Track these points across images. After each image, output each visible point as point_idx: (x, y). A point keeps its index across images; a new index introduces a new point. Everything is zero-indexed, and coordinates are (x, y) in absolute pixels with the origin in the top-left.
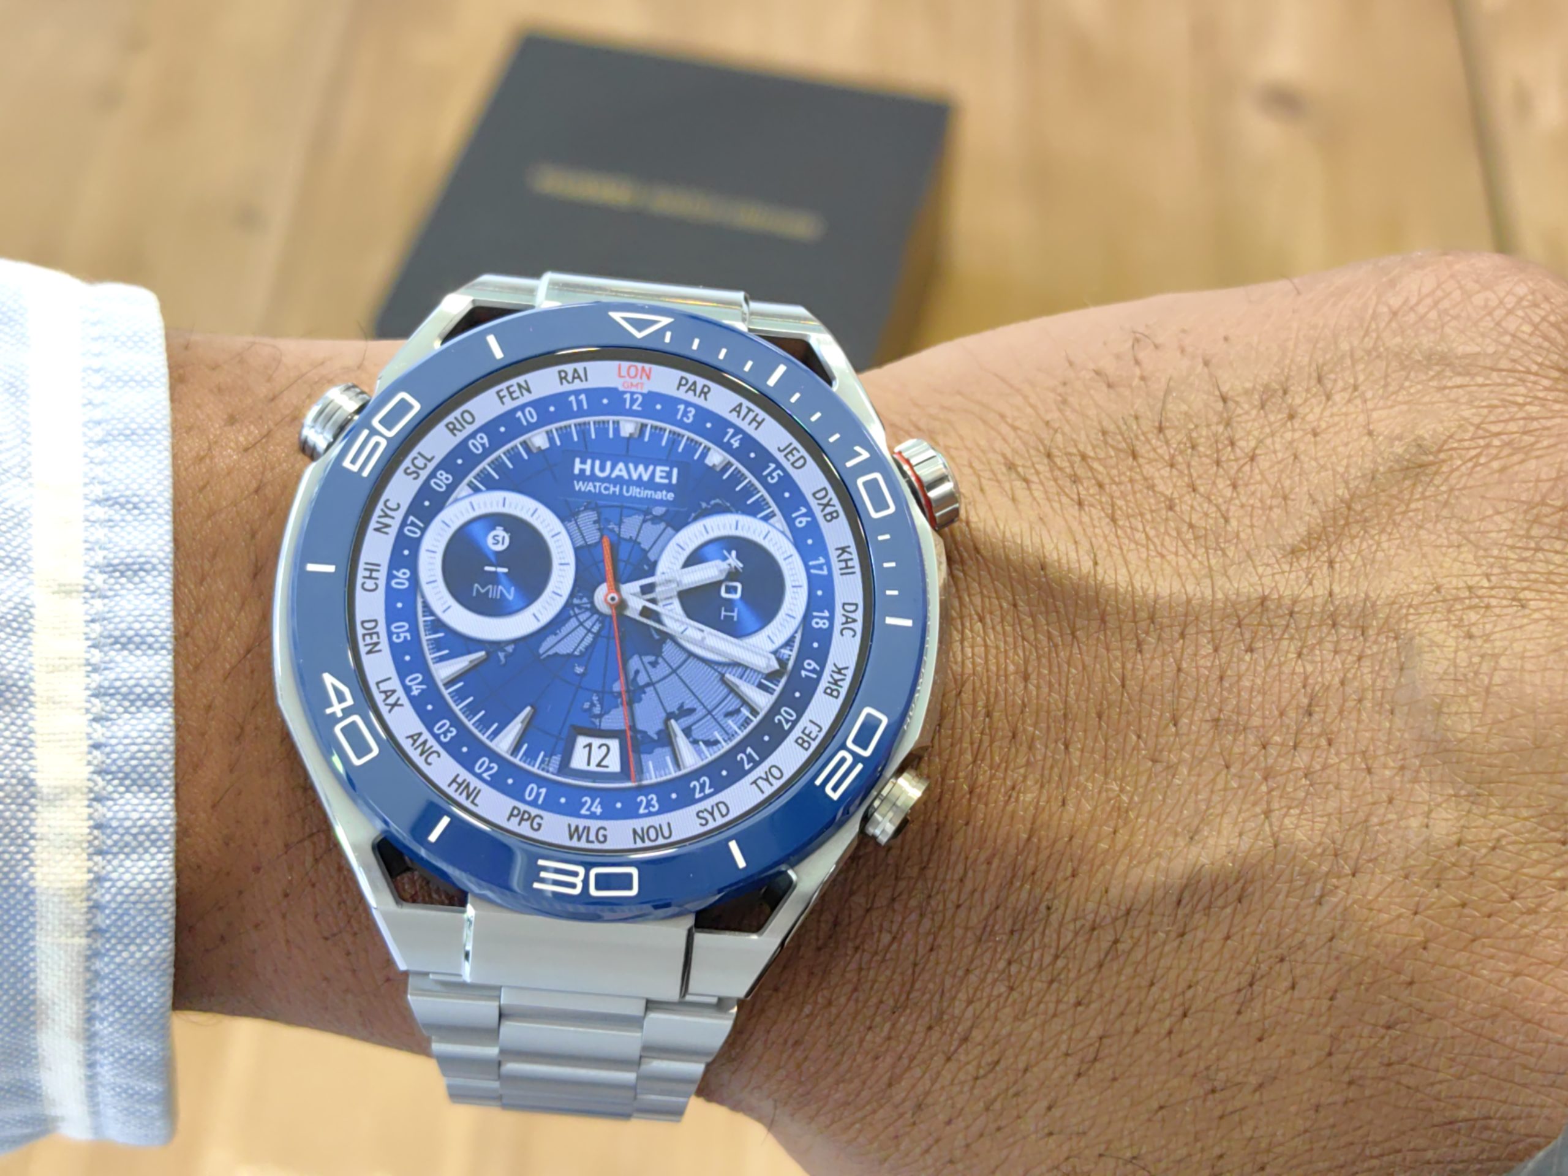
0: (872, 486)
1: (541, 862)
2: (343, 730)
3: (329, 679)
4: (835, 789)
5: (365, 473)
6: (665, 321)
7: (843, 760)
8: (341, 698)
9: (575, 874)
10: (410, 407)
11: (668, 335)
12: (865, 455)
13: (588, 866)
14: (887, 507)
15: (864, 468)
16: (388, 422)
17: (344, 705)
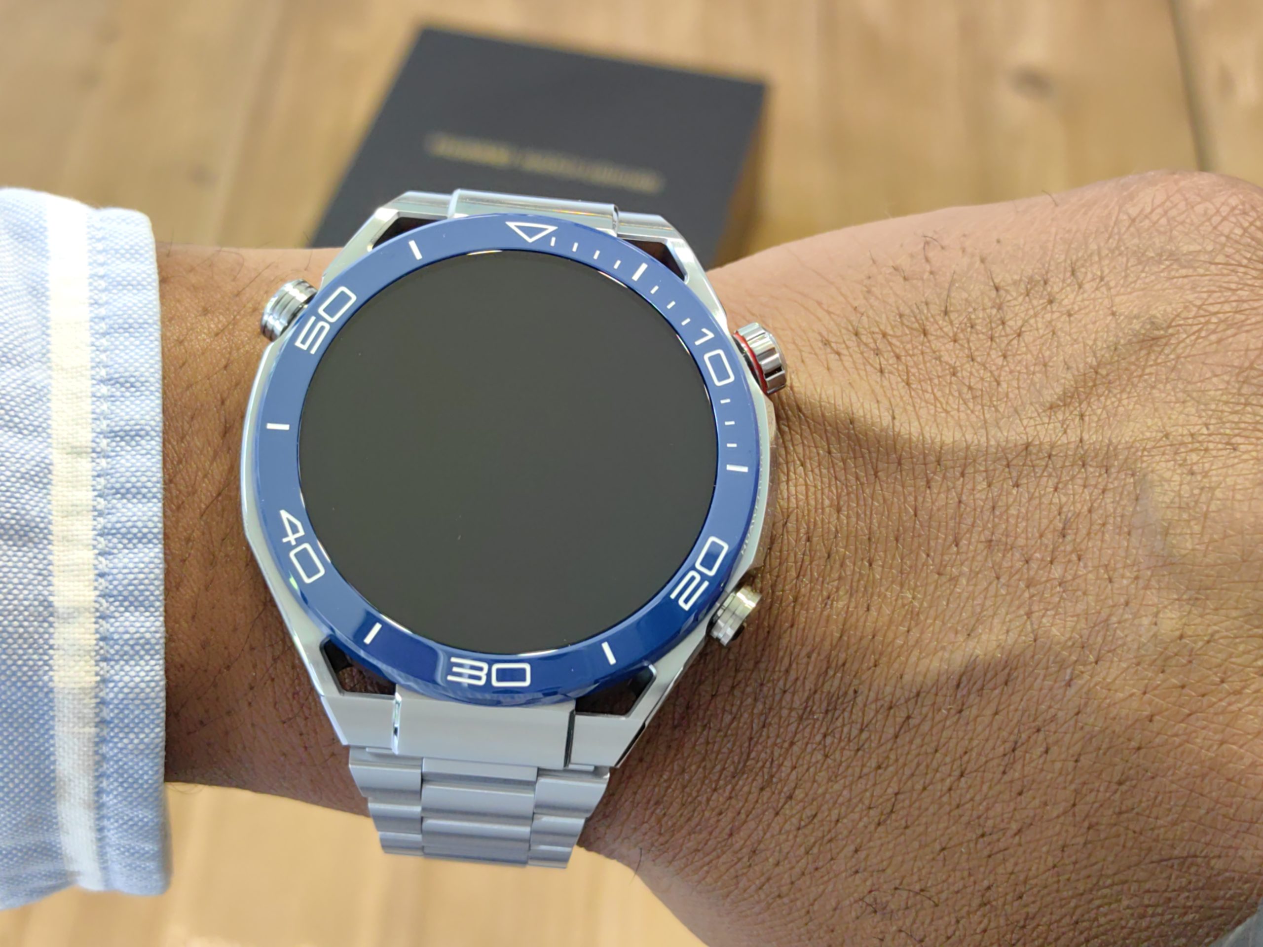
0: (716, 360)
1: (453, 660)
2: (296, 555)
3: (285, 515)
4: (686, 601)
5: (313, 351)
6: (551, 229)
7: (693, 578)
8: (295, 530)
9: (481, 669)
10: (349, 298)
11: (553, 240)
12: (711, 335)
13: (491, 663)
14: (728, 377)
15: (709, 346)
16: (330, 311)
17: (297, 535)
